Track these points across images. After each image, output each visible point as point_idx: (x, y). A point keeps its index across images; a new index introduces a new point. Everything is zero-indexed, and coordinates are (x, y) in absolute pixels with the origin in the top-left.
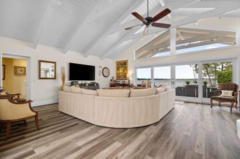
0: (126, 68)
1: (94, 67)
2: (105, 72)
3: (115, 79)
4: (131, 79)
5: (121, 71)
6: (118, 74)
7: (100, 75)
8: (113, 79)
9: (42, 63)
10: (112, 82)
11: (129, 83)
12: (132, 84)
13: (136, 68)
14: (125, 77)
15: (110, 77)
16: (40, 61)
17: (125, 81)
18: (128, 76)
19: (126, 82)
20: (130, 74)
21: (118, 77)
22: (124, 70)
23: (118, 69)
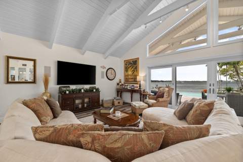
0: (136, 68)
1: (95, 67)
2: (110, 73)
3: (123, 82)
4: (142, 82)
5: (130, 73)
6: (126, 76)
7: (103, 77)
8: (120, 82)
9: (10, 60)
10: (118, 87)
11: (140, 88)
12: (144, 90)
13: (150, 68)
14: (135, 80)
15: (116, 80)
16: (8, 58)
17: (135, 85)
18: (138, 78)
19: (136, 87)
20: (141, 76)
21: (127, 80)
22: (134, 71)
23: (126, 69)
